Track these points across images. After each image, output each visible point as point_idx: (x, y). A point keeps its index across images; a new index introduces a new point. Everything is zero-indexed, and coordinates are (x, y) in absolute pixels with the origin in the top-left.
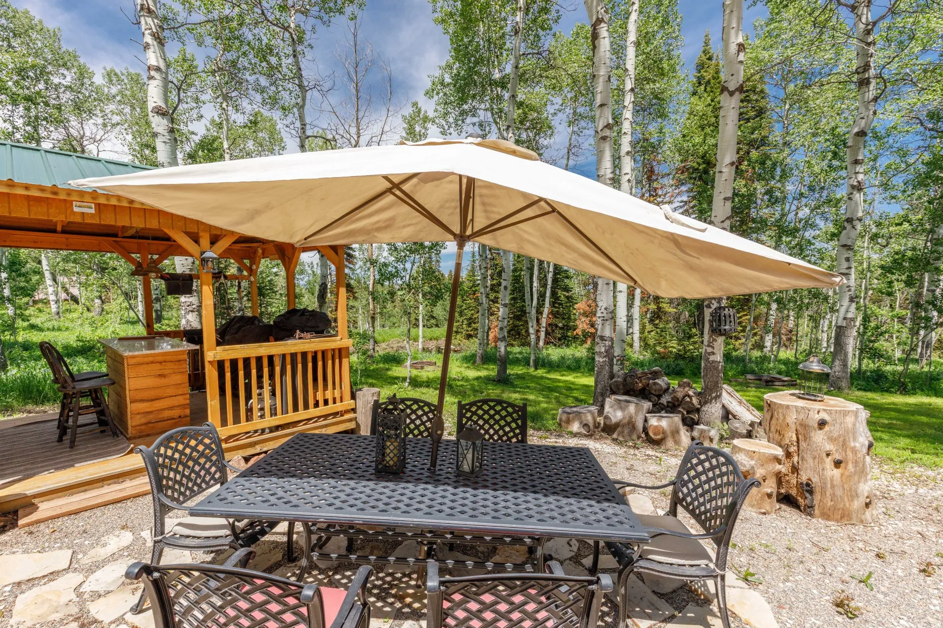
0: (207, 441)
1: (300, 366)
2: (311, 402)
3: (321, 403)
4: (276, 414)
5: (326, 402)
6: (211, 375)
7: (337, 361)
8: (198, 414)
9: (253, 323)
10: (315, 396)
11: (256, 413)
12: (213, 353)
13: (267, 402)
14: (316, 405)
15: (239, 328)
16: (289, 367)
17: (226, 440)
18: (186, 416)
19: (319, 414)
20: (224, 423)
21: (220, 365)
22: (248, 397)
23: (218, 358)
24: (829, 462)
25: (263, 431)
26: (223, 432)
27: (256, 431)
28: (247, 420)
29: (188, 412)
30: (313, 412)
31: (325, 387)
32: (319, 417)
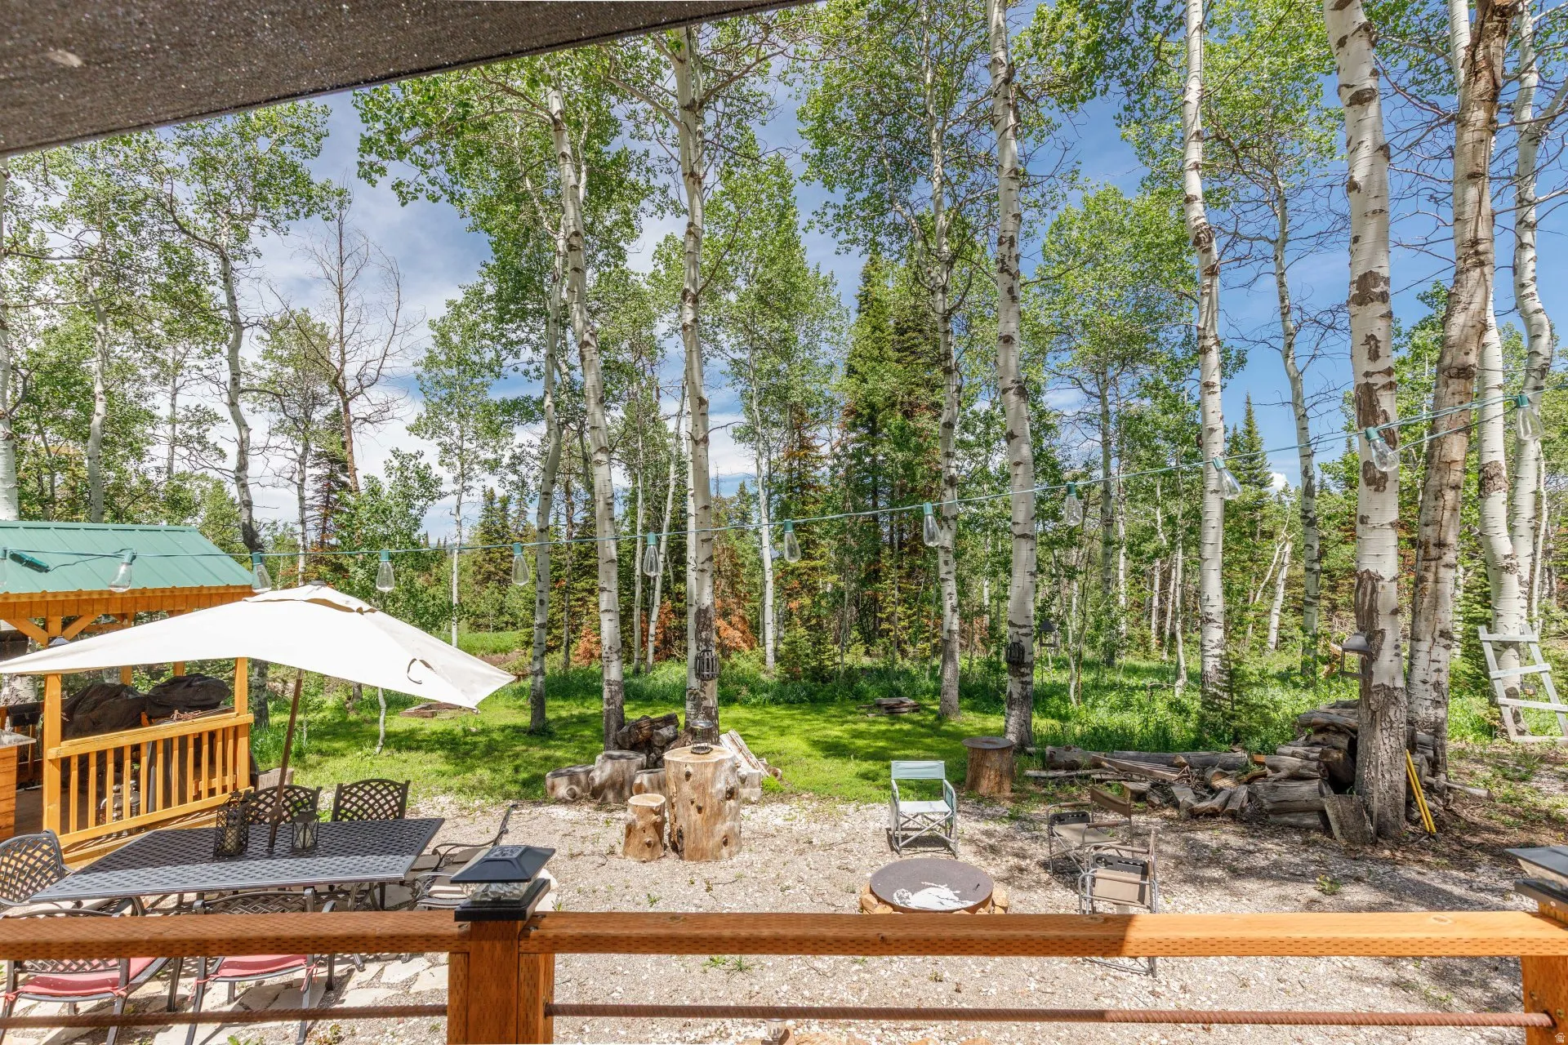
0: (45, 847)
1: (176, 753)
2: (191, 793)
3: (205, 793)
4: (138, 813)
5: (212, 792)
6: (51, 776)
7: (231, 742)
8: (28, 820)
9: (117, 695)
10: (197, 787)
11: (110, 813)
12: (55, 749)
13: (127, 799)
14: (198, 797)
15: (97, 704)
16: (160, 757)
17: (66, 850)
18: (8, 826)
19: (199, 808)
20: (65, 828)
21: (65, 763)
22: (101, 795)
23: (63, 755)
24: (693, 810)
25: (119, 834)
26: (65, 841)
27: (109, 836)
28: (98, 823)
29: (11, 820)
30: (191, 805)
31: (212, 774)
32: (202, 811)
